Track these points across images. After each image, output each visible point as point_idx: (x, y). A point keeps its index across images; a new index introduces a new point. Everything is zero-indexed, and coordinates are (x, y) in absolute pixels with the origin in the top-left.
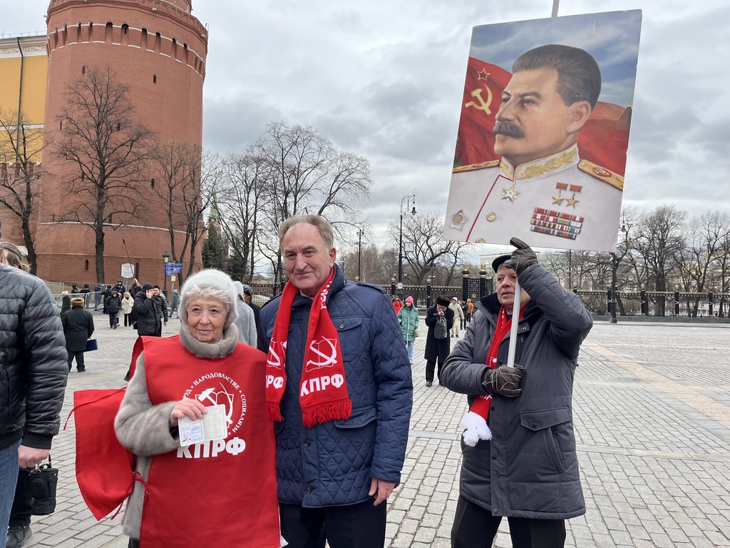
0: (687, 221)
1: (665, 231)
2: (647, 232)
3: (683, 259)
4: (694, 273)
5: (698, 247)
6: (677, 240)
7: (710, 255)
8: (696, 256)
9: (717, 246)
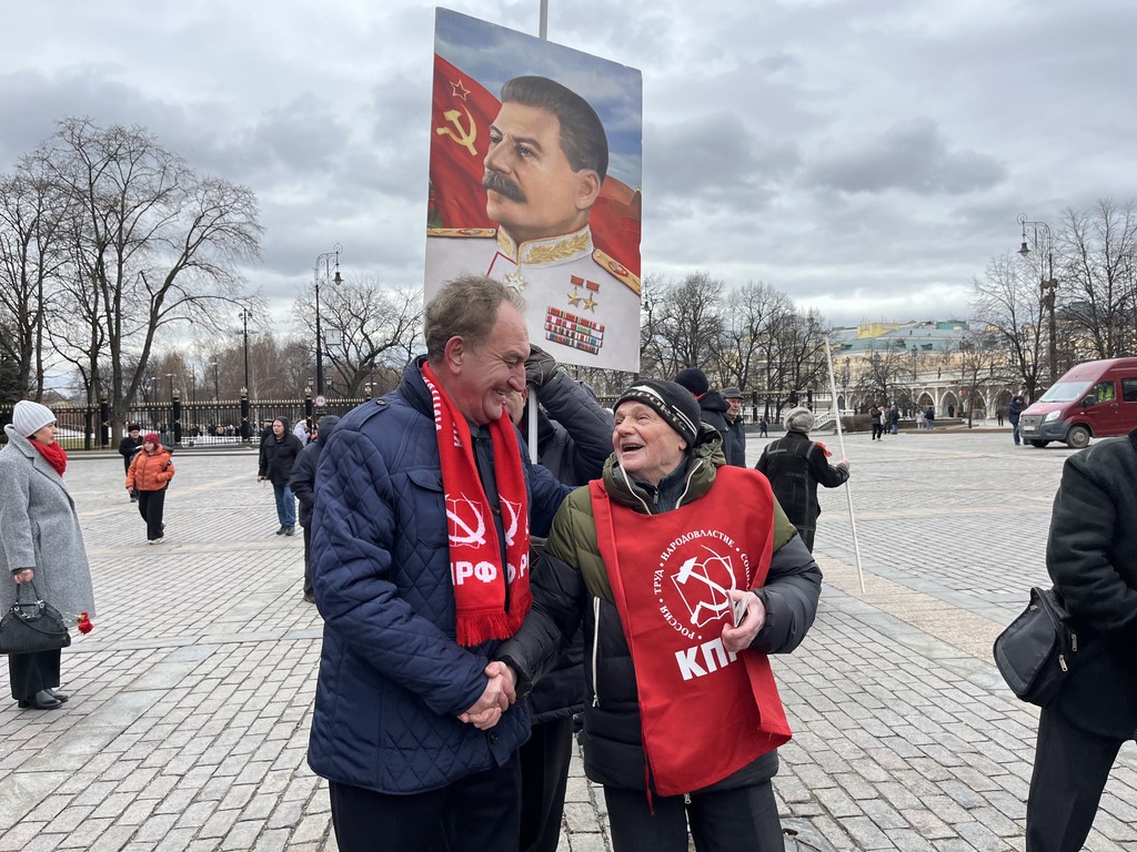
0: (725, 295)
1: (698, 308)
2: (675, 310)
3: (720, 347)
4: (734, 366)
5: (738, 330)
6: (713, 321)
7: (753, 341)
8: (736, 343)
9: (761, 328)
